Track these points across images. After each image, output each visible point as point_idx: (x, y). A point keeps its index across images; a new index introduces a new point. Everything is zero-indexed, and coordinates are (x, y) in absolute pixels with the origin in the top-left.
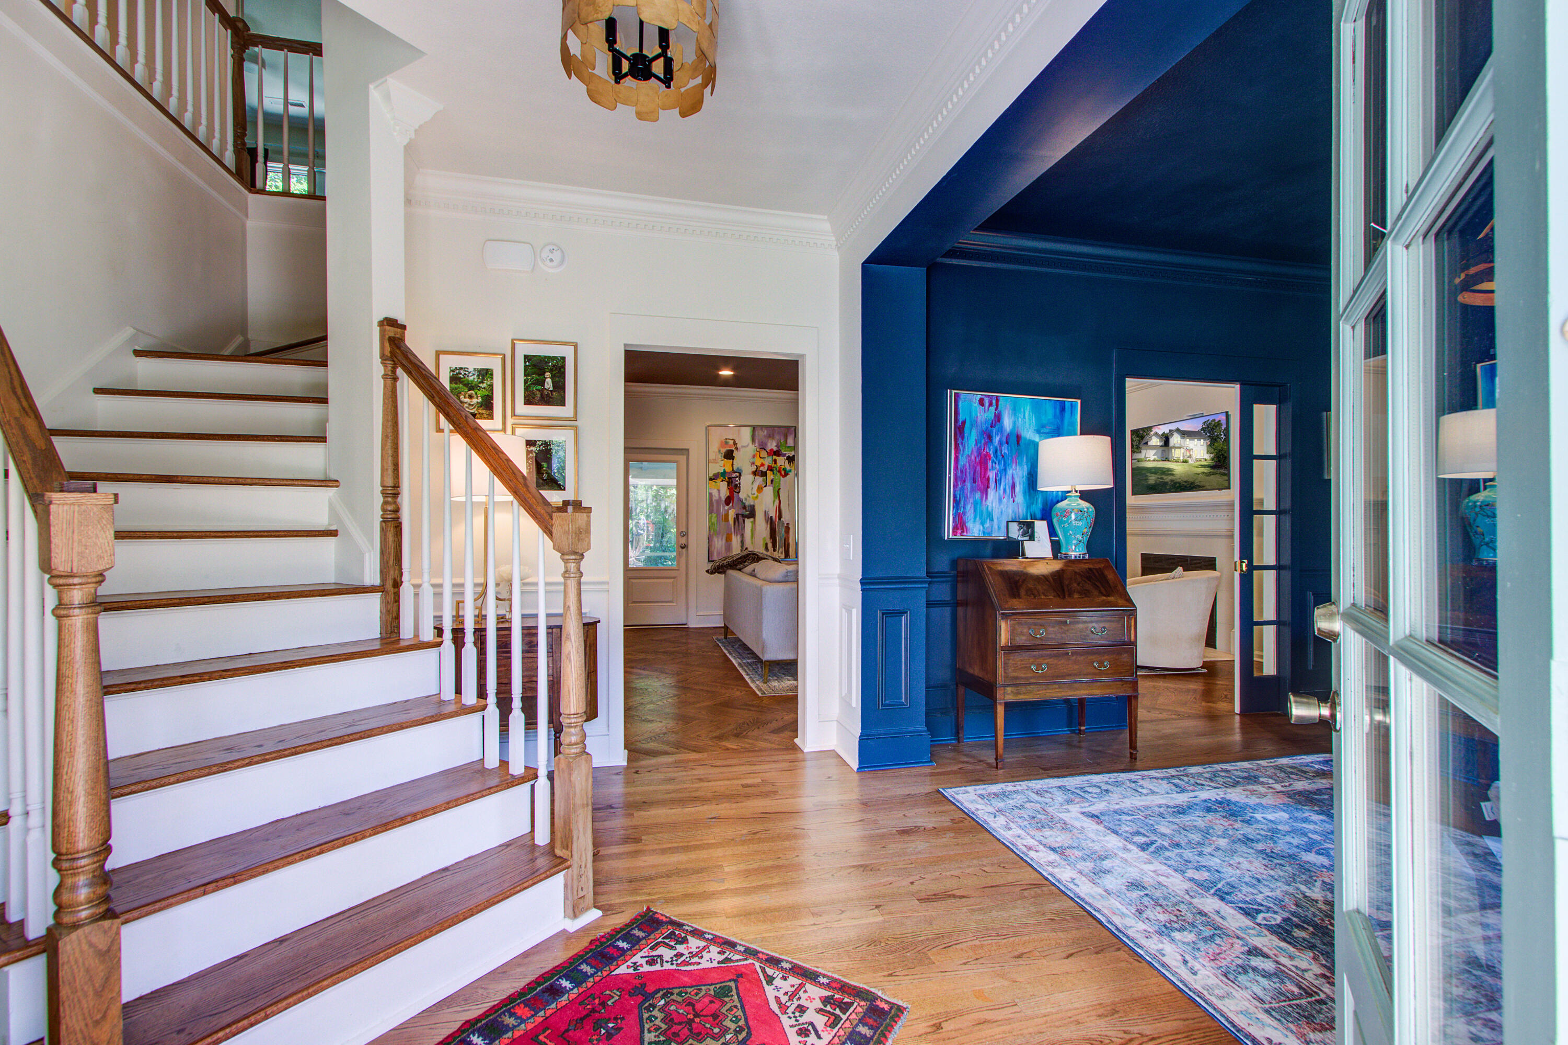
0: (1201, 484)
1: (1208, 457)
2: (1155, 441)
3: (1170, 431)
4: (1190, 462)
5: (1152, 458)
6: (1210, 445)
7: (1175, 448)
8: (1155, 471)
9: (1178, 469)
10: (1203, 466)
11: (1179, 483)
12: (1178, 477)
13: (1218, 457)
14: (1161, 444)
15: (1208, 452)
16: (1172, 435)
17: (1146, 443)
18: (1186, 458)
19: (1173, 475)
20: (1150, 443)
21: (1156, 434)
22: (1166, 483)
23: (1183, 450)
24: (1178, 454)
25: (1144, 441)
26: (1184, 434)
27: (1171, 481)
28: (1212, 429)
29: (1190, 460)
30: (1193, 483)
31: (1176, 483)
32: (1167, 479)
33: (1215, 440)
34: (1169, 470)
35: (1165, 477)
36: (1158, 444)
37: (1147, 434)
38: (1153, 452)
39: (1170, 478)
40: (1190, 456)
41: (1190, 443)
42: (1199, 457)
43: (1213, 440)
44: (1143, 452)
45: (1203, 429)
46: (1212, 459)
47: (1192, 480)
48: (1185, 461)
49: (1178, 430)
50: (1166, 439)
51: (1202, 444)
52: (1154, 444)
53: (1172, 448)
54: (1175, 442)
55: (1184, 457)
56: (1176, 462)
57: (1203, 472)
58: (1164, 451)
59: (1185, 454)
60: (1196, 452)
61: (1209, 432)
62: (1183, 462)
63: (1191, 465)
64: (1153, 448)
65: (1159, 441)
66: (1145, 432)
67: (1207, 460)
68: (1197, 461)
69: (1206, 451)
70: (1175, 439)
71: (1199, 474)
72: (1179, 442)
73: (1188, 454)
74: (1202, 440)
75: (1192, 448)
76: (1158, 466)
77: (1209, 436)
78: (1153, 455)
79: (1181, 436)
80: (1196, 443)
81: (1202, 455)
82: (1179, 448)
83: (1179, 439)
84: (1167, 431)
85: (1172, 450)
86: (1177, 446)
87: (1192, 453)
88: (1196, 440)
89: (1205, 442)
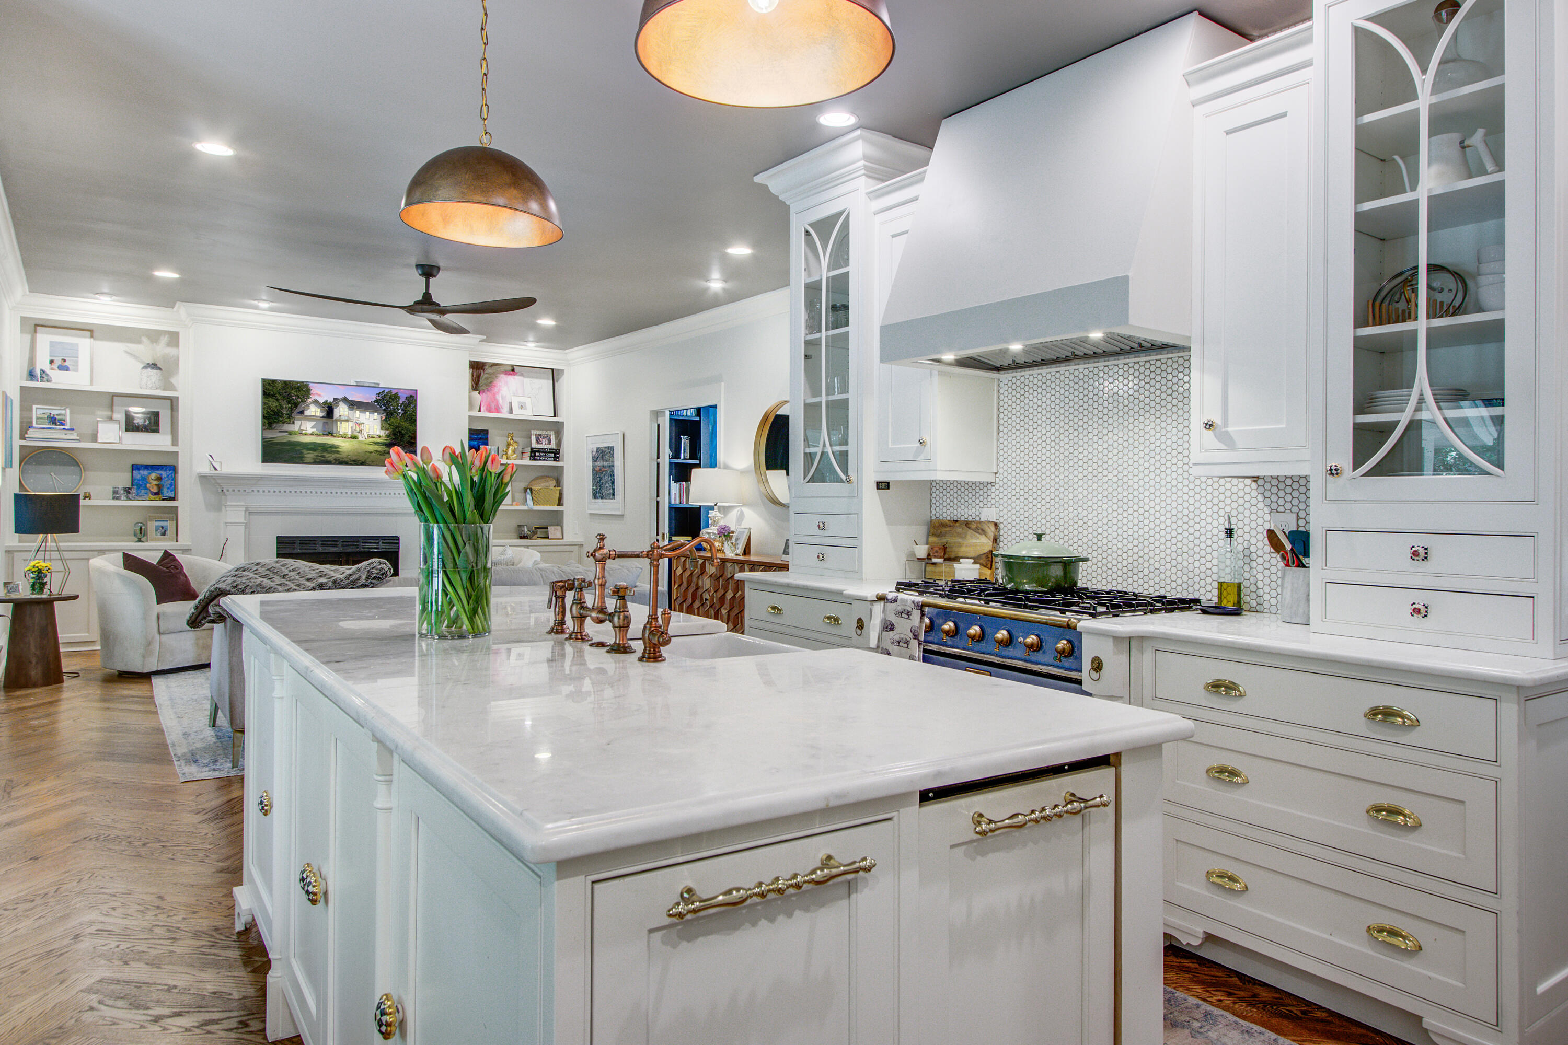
1: (382, 433)
2: (314, 411)
3: (335, 399)
4: (360, 438)
5: (310, 431)
6: (385, 420)
7: (341, 421)
8: (313, 445)
9: (345, 446)
10: (374, 443)
11: (346, 458)
12: (344, 455)
13: (394, 434)
14: (322, 414)
15: (382, 428)
16: (337, 404)
17: (302, 412)
18: (355, 433)
19: (338, 452)
20: (306, 413)
21: (316, 402)
23: (351, 424)
24: (344, 428)
25: (299, 409)
26: (353, 405)
28: (387, 402)
29: (360, 435)
31: (340, 458)
33: (392, 414)
34: (332, 446)
35: (327, 455)
36: (318, 414)
37: (303, 401)
38: (313, 423)
39: (334, 456)
40: (360, 432)
41: (358, 415)
42: (371, 433)
43: (389, 415)
44: (297, 423)
45: (376, 401)
46: (388, 436)
47: (358, 456)
48: (354, 437)
49: (345, 400)
50: (329, 410)
51: (375, 418)
52: (313, 414)
53: (337, 420)
54: (341, 413)
55: (352, 432)
56: (342, 437)
57: (377, 451)
58: (327, 423)
59: (354, 428)
60: (367, 427)
61: (385, 405)
62: (351, 438)
63: (361, 441)
64: (311, 418)
65: (319, 410)
66: (299, 398)
67: (380, 437)
68: (369, 437)
69: (380, 427)
70: (341, 409)
71: (371, 452)
72: (346, 414)
73: (358, 429)
74: (376, 414)
75: (362, 421)
76: (319, 441)
77: (384, 410)
78: (312, 428)
79: (349, 407)
80: (368, 417)
81: (375, 431)
82: (347, 421)
83: (347, 409)
84: (330, 400)
85: (339, 423)
86: (343, 418)
87: (362, 428)
88: (368, 413)
89: (379, 416)
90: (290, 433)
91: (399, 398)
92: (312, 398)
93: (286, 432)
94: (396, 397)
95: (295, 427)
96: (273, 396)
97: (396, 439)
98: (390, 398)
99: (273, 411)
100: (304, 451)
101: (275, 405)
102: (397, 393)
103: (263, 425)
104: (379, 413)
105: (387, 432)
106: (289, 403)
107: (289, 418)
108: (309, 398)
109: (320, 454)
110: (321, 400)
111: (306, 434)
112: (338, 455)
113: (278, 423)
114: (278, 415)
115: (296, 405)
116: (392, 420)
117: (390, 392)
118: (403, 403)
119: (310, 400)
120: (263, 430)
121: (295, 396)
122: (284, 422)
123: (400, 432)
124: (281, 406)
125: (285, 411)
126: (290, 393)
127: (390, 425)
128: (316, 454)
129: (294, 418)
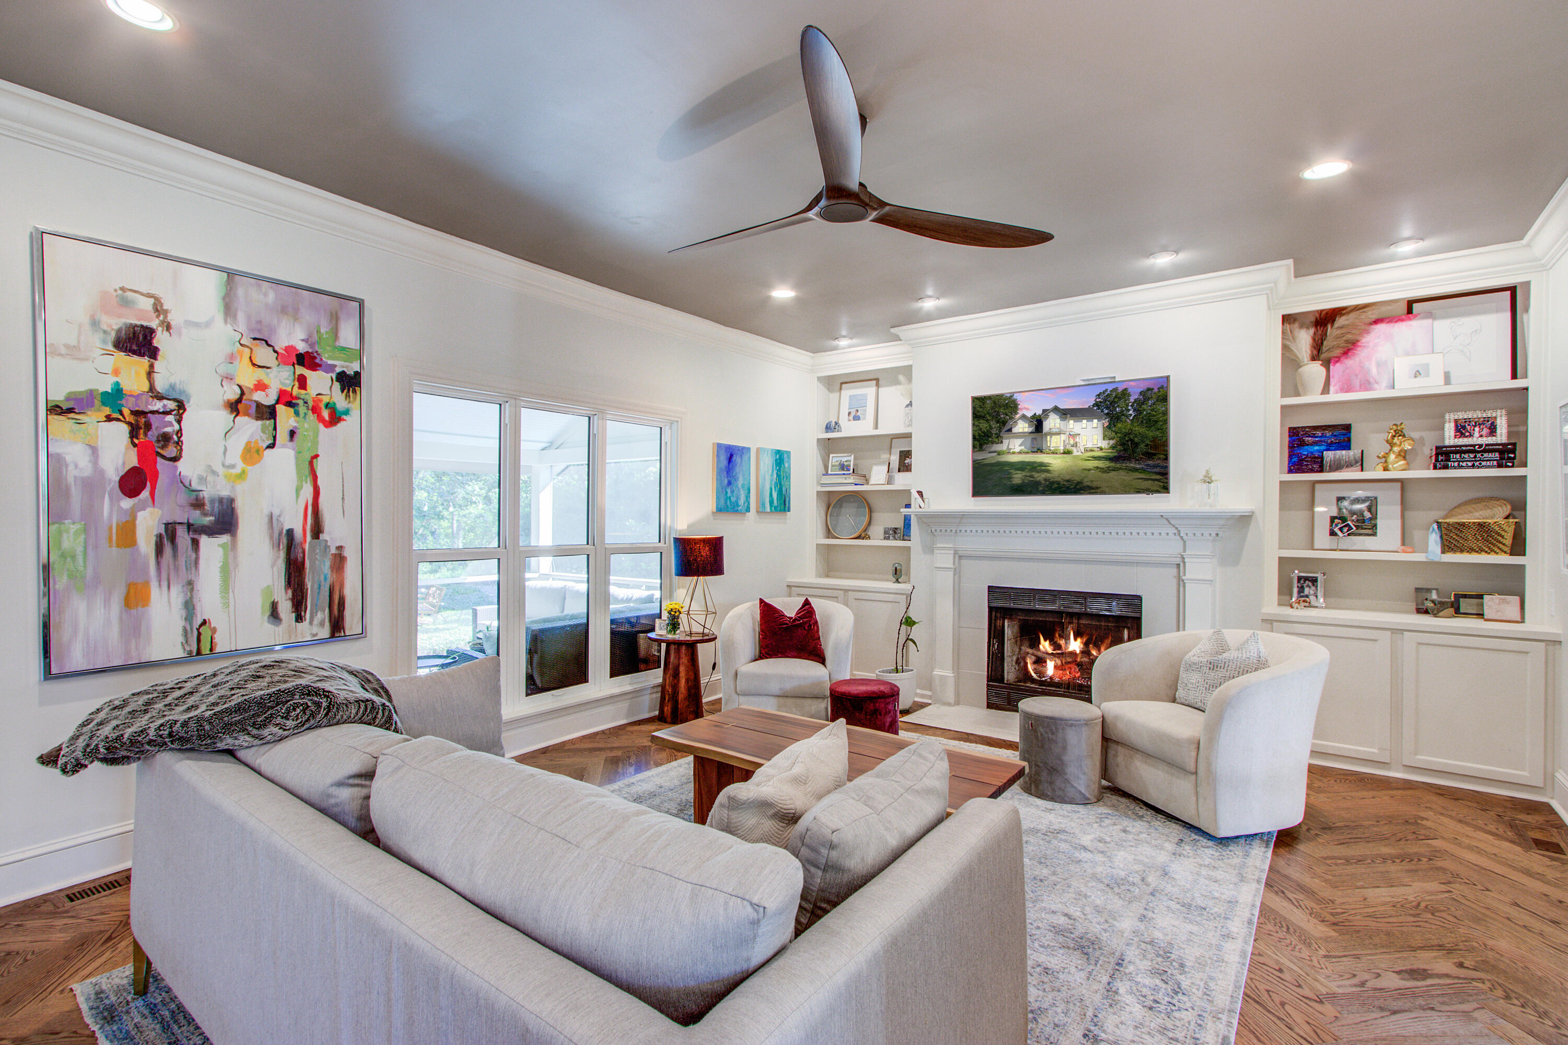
0: (1094, 485)
1: (1105, 444)
2: (1022, 427)
3: (1044, 411)
4: (1075, 453)
5: (1018, 449)
6: (1109, 427)
7: (1052, 434)
8: (1022, 466)
9: (1056, 463)
10: (1095, 458)
11: (1058, 483)
12: (1056, 474)
13: (1120, 444)
14: (1031, 430)
15: (1105, 437)
16: (1048, 416)
17: (1010, 430)
18: (1069, 448)
19: (1048, 471)
20: (1015, 430)
21: (1024, 417)
22: (1038, 483)
23: (1063, 437)
24: (1055, 442)
25: (1007, 427)
26: (1067, 414)
27: (1046, 480)
28: (1113, 403)
29: (1074, 449)
30: (1078, 483)
31: (1052, 483)
32: (1040, 477)
33: (1118, 418)
34: (1042, 464)
35: (1036, 475)
36: (1026, 430)
37: (1011, 418)
38: (1020, 441)
39: (1044, 475)
40: (1075, 445)
41: (1072, 425)
42: (1090, 445)
43: (1114, 419)
44: (1006, 442)
45: (1097, 404)
46: (1113, 447)
47: (1078, 479)
48: (1067, 452)
49: (1057, 409)
50: (1038, 424)
51: (1095, 425)
52: (1021, 430)
53: (1047, 434)
54: (1052, 425)
55: (1065, 446)
56: (1053, 453)
57: (1097, 468)
58: (1035, 439)
59: (1067, 442)
60: (1084, 438)
61: (1107, 408)
62: (1064, 453)
63: (1078, 456)
64: (1019, 435)
65: (1027, 425)
66: (1007, 415)
67: (1101, 449)
68: (1086, 450)
69: (1101, 436)
70: (1051, 421)
71: (1089, 470)
72: (1058, 425)
73: (1072, 442)
74: (1095, 421)
75: (1077, 432)
76: (1027, 460)
77: (1107, 414)
78: (1020, 445)
79: (1061, 417)
80: (1084, 426)
81: (1095, 442)
82: (1058, 434)
83: (1058, 420)
84: (1039, 412)
85: (1049, 437)
86: (1054, 430)
87: (1077, 440)
88: (1085, 421)
89: (1100, 424)
90: (999, 453)
91: (1129, 395)
92: (1020, 413)
93: (995, 452)
94: (1125, 394)
95: (1003, 447)
96: (983, 417)
97: (1125, 450)
98: (1116, 397)
99: (983, 432)
100: (1012, 471)
101: (985, 426)
102: (1126, 389)
103: (974, 447)
104: (1099, 419)
105: (1112, 442)
106: (998, 422)
107: (997, 437)
108: (1016, 413)
109: (1028, 474)
110: (1029, 414)
111: (1014, 453)
112: (1048, 475)
113: (988, 443)
114: (988, 436)
115: (1004, 423)
116: (1119, 425)
117: (1115, 389)
118: (1136, 401)
119: (1018, 416)
120: (973, 451)
121: (1004, 414)
122: (993, 443)
123: (1132, 441)
124: (990, 426)
125: (994, 431)
126: (998, 412)
127: (1116, 433)
128: (1024, 474)
129: (1002, 437)
